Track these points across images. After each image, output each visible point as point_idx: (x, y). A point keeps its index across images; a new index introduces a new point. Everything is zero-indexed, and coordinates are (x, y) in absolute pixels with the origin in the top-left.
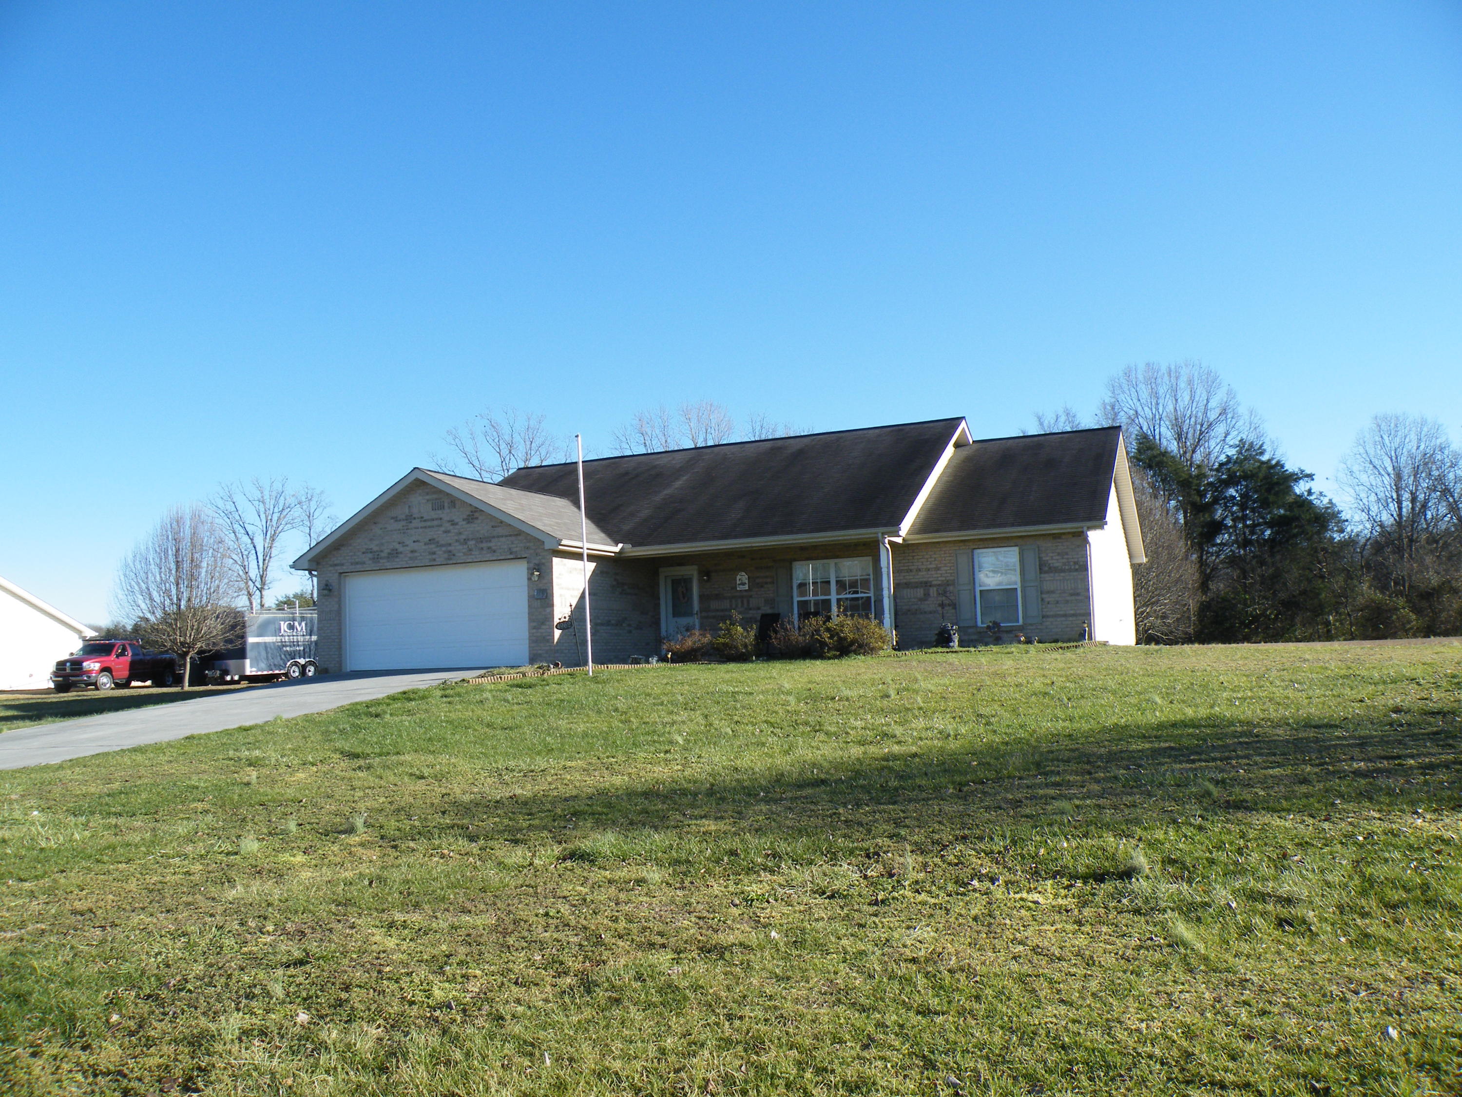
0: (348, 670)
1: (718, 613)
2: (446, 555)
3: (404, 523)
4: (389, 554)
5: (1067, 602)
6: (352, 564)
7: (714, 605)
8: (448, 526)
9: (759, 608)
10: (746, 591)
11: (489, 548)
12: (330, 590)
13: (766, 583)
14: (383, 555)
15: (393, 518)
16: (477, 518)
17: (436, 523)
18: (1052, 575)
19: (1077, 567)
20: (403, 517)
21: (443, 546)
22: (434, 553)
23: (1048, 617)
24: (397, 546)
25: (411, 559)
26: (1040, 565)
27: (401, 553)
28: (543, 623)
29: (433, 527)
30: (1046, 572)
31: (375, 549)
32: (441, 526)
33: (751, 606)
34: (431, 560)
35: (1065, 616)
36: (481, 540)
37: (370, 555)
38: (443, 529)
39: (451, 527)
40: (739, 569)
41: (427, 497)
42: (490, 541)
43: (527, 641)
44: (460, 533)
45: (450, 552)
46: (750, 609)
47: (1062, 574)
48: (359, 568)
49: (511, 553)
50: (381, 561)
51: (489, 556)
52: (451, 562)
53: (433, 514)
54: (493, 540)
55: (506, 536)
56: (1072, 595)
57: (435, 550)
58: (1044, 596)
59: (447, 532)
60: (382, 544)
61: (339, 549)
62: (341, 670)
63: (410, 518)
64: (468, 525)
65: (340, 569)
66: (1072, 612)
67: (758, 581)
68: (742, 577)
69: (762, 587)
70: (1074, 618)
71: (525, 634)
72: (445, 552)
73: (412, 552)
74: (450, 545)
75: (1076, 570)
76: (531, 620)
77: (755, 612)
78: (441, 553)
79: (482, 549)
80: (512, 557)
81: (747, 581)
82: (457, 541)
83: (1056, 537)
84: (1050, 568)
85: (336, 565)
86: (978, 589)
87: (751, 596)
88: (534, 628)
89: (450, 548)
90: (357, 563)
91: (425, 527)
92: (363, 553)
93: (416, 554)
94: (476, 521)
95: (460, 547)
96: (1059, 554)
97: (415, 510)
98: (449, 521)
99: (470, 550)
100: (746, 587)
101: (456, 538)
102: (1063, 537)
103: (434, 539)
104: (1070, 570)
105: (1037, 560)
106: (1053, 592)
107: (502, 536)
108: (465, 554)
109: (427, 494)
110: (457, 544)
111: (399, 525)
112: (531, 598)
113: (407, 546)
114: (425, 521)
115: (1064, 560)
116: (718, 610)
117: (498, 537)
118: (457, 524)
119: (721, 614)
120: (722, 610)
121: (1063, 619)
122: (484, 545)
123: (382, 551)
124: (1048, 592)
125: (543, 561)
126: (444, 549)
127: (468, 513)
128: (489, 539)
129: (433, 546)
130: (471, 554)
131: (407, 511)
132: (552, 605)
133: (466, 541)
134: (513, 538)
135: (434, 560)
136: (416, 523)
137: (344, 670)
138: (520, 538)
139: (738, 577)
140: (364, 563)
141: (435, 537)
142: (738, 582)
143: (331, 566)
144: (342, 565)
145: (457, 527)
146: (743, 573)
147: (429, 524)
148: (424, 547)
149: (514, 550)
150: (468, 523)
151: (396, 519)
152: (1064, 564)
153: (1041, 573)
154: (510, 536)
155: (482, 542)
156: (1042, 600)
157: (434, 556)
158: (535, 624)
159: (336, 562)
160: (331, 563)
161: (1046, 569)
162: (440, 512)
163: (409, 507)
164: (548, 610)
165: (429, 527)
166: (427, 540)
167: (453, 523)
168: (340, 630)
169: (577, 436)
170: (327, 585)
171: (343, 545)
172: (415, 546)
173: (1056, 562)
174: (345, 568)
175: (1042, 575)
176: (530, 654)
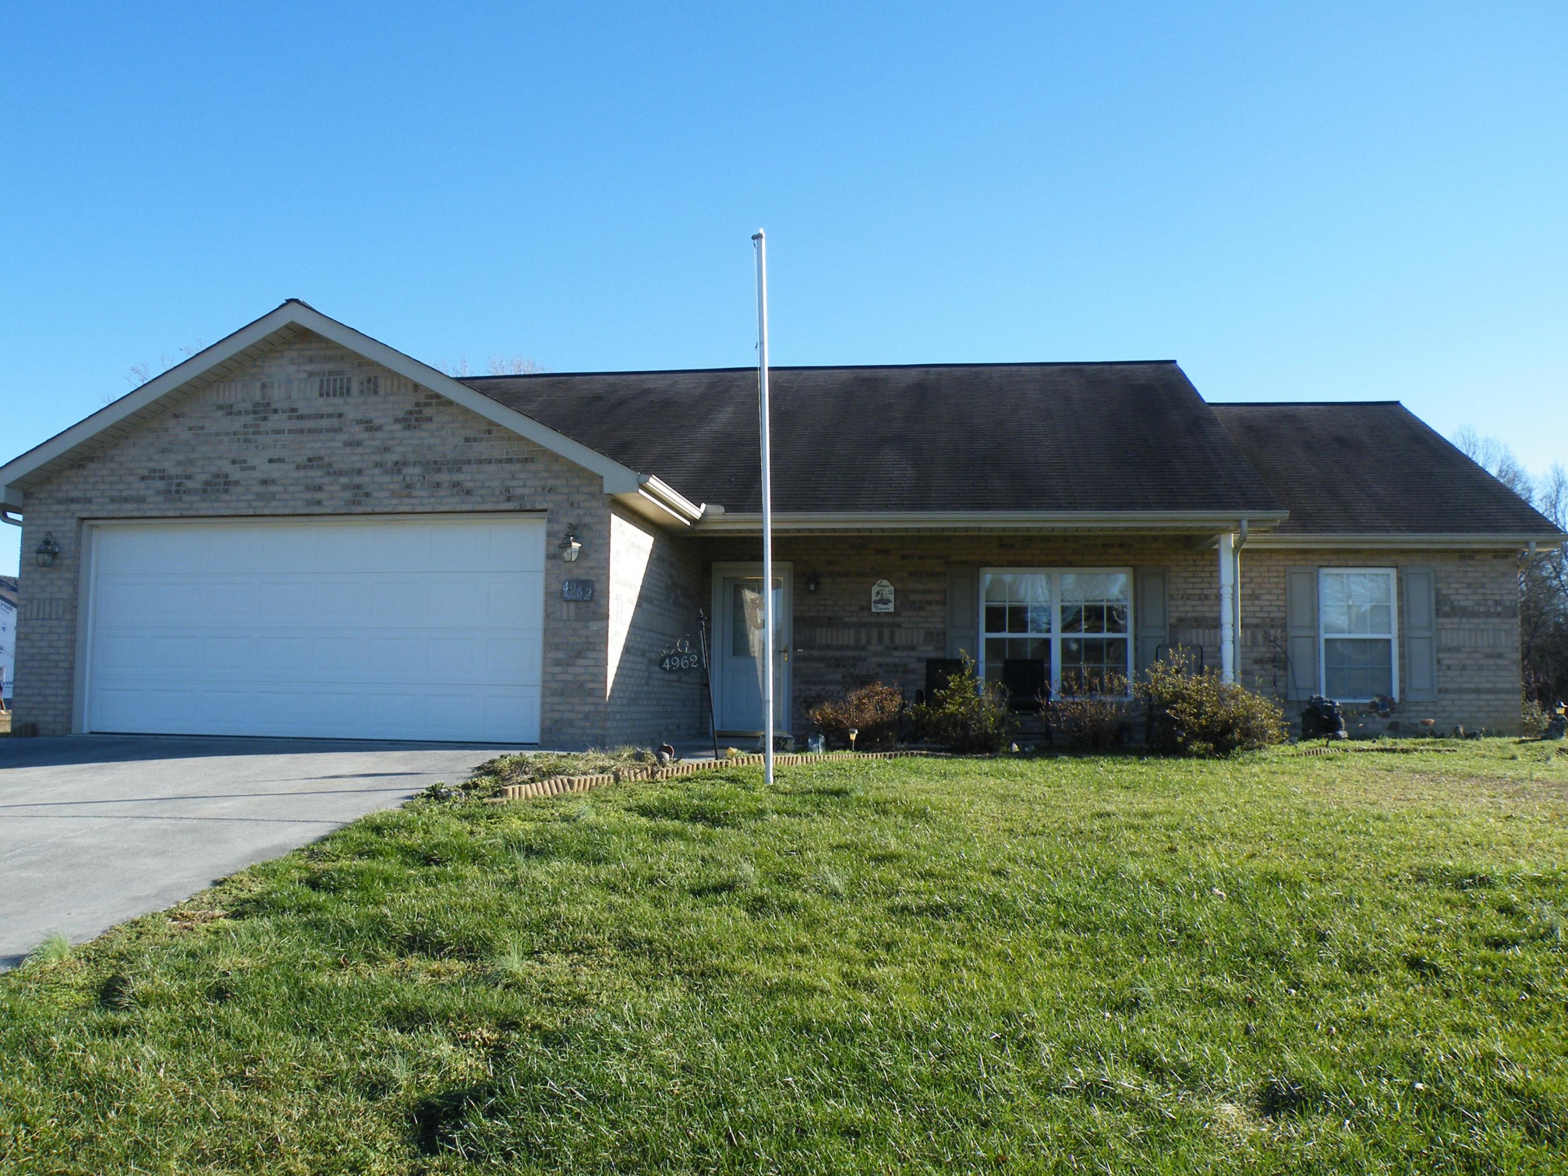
0: (86, 730)
1: (831, 653)
2: (348, 495)
3: (249, 419)
4: (207, 483)
5: (1480, 668)
6: (113, 500)
7: (823, 636)
8: (358, 433)
9: (913, 648)
10: (888, 614)
11: (456, 485)
12: (54, 555)
13: (930, 603)
14: (190, 484)
15: (221, 407)
16: (430, 419)
17: (325, 423)
18: (1456, 620)
19: (1499, 609)
20: (249, 406)
21: (340, 473)
22: (320, 488)
23: (1447, 691)
24: (228, 468)
25: (260, 496)
26: (1438, 603)
27: (237, 483)
28: (580, 654)
29: (320, 431)
30: (1446, 615)
31: (173, 470)
32: (340, 430)
33: (897, 642)
34: (308, 503)
35: (1477, 691)
36: (437, 467)
37: (160, 485)
38: (345, 437)
39: (365, 435)
40: (880, 573)
41: (312, 367)
42: (459, 470)
43: (537, 692)
44: (387, 449)
45: (358, 487)
46: (896, 649)
47: (1472, 620)
48: (129, 509)
49: (509, 499)
50: (186, 498)
51: (453, 503)
52: (360, 509)
53: (324, 405)
54: (466, 468)
55: (500, 461)
56: (1489, 656)
57: (319, 481)
58: (1441, 655)
59: (354, 444)
60: (192, 462)
61: (81, 467)
62: (70, 730)
63: (263, 410)
64: (407, 433)
65: (80, 510)
66: (1488, 685)
67: (913, 597)
68: (883, 590)
69: (920, 609)
70: (1492, 697)
71: (535, 673)
72: (345, 487)
73: (264, 482)
74: (360, 472)
75: (1499, 615)
76: (548, 646)
77: (905, 654)
78: (336, 487)
79: (438, 485)
80: (510, 506)
81: (892, 597)
82: (377, 465)
83: (1465, 555)
84: (1453, 608)
85: (72, 501)
86: (1324, 636)
87: (899, 626)
88: (557, 662)
89: (357, 480)
90: (126, 500)
91: (301, 431)
92: (143, 478)
93: (272, 488)
94: (426, 426)
95: (386, 479)
96: (1469, 586)
97: (277, 395)
98: (359, 422)
99: (409, 486)
100: (891, 608)
101: (377, 458)
102: (1479, 557)
103: (320, 458)
104: (1488, 615)
105: (1433, 594)
106: (1456, 649)
107: (490, 461)
108: (394, 494)
109: (311, 360)
110: (377, 471)
111: (237, 424)
112: (551, 596)
113: (253, 468)
114: (301, 417)
115: (1478, 597)
116: (829, 647)
117: (480, 462)
118: (379, 428)
119: (838, 654)
120: (840, 648)
121: (1474, 696)
122: (444, 477)
123: (189, 477)
124: (1449, 650)
125: (588, 520)
126: (344, 480)
127: (408, 407)
128: (457, 465)
129: (318, 473)
130: (409, 496)
131: (257, 395)
132: (606, 617)
133: (398, 467)
134: (516, 467)
135: (319, 503)
136: (276, 420)
137: (75, 731)
138: (533, 467)
139: (875, 589)
140: (142, 500)
141: (322, 453)
142: (874, 598)
143: (59, 502)
144: (89, 501)
145: (378, 435)
146: (885, 582)
147: (309, 424)
148: (295, 474)
149: (518, 492)
150: (408, 428)
151: (229, 410)
152: (1478, 603)
153: (1437, 616)
154: (509, 461)
155: (439, 470)
156: (1439, 662)
157: (318, 496)
158: (560, 655)
159: (74, 494)
160: (60, 495)
161: (1447, 609)
162: (338, 400)
163: (264, 386)
164: (594, 626)
165: (310, 431)
166: (302, 459)
167: (369, 426)
168: (72, 643)
169: (758, 237)
170: (47, 543)
171: (92, 459)
172: (275, 471)
173: (1465, 599)
174: (94, 509)
175: (1441, 620)
176: (543, 720)
